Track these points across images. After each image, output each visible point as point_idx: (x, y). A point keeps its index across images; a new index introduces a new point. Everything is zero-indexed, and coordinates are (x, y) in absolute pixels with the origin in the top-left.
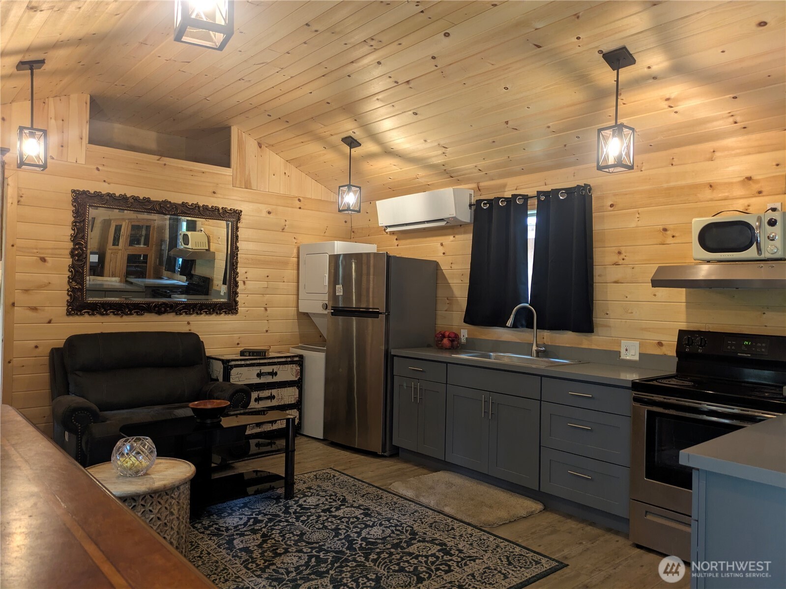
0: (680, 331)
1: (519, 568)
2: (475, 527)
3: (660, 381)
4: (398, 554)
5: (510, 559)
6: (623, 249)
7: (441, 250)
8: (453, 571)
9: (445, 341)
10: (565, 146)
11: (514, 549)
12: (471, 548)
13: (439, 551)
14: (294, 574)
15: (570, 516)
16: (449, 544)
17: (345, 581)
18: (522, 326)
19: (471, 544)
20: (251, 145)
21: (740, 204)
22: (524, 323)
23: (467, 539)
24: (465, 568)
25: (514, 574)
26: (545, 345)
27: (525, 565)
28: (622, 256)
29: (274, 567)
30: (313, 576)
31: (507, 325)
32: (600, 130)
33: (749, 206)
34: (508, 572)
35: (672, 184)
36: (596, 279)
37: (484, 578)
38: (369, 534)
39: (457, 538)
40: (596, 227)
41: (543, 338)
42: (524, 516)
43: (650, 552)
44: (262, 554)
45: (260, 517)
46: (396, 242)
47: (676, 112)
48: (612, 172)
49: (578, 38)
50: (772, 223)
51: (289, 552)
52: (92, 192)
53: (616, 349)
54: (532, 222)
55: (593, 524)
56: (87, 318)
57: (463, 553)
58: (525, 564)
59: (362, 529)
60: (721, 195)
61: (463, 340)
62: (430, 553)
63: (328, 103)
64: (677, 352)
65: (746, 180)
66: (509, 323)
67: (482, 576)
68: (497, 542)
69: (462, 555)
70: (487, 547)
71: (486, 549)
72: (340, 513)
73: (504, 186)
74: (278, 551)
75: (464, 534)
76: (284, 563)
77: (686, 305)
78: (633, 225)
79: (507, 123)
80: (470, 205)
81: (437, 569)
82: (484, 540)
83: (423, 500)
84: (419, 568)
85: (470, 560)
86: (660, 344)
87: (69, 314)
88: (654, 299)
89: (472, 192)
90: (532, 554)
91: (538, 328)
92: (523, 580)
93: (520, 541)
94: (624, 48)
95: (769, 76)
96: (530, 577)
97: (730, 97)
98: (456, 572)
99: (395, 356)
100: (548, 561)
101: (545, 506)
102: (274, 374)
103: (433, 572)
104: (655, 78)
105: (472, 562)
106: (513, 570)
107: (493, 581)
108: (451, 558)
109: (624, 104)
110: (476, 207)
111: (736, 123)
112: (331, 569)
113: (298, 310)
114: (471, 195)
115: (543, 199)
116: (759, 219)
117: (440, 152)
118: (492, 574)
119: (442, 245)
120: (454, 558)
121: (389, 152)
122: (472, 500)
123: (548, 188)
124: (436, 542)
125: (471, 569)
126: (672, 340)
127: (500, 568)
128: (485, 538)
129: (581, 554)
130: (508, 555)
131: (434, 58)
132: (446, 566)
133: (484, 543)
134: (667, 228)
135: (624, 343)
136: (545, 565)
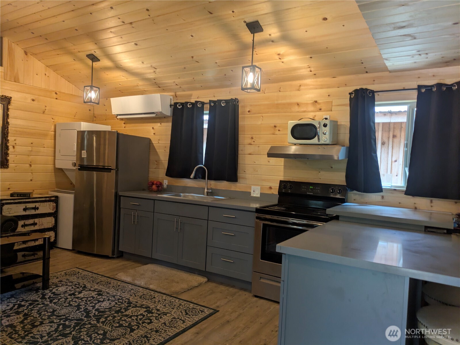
0: (280, 181)
1: (192, 316)
2: (168, 295)
3: (270, 208)
4: (119, 316)
5: (187, 311)
6: (254, 136)
7: (153, 131)
8: (153, 322)
9: (154, 187)
10: (225, 75)
11: (189, 305)
12: (164, 307)
13: (145, 311)
14: (46, 337)
15: (221, 284)
16: (151, 307)
17: (82, 337)
18: (199, 178)
19: (165, 306)
20: (19, 52)
21: (311, 115)
22: (200, 176)
23: (162, 302)
24: (160, 320)
25: (189, 320)
26: (211, 189)
27: (195, 314)
28: (253, 140)
29: (32, 335)
30: (60, 337)
31: (191, 177)
32: (243, 67)
33: (315, 116)
34: (185, 319)
35: (280, 102)
36: (240, 152)
37: (171, 324)
38: (100, 306)
40: (241, 123)
41: (211, 185)
42: (196, 286)
43: (262, 299)
44: (23, 328)
45: (23, 303)
46: (124, 125)
47: (283, 62)
48: (249, 92)
49: (233, 12)
50: (325, 125)
51: (44, 324)
53: (249, 191)
54: (206, 117)
55: (233, 287)
57: (160, 311)
58: (195, 313)
59: (96, 304)
60: (302, 109)
61: (165, 186)
62: (139, 313)
63: (77, 30)
64: (279, 192)
65: (314, 102)
66: (192, 176)
67: (170, 323)
68: (180, 303)
69: (159, 313)
70: (174, 306)
71: (174, 307)
72: (81, 295)
73: (191, 96)
74: (36, 324)
75: (161, 299)
76: (39, 331)
77: (284, 167)
78: (260, 123)
79: (192, 57)
80: (171, 106)
81: (143, 323)
82: (173, 302)
83: (137, 282)
84: (132, 323)
85: (163, 315)
86: (271, 188)
88: (269, 164)
89: (172, 97)
90: (200, 307)
91: (208, 179)
92: (194, 322)
93: (193, 300)
94: (257, 22)
95: (327, 48)
96: (198, 320)
97: (309, 57)
98: (155, 323)
99: (122, 196)
100: (208, 310)
101: (208, 279)
102: (36, 208)
103: (140, 324)
104: (273, 41)
105: (165, 316)
106: (188, 318)
107: (177, 325)
108: (152, 315)
109: (257, 54)
110: (174, 106)
111: (311, 71)
112: (73, 331)
113: (55, 166)
114: (171, 99)
115: (212, 105)
116: (320, 123)
117: (152, 71)
118: (176, 321)
119: (153, 128)
120: (154, 315)
121: (118, 67)
122: (167, 279)
123: (215, 99)
124: (144, 306)
125: (164, 320)
126: (276, 186)
127: (181, 317)
128: (173, 301)
129: (226, 304)
130: (186, 309)
131: (148, 10)
132: (149, 320)
133: (173, 304)
134: (276, 126)
135: (253, 187)
136: (206, 312)
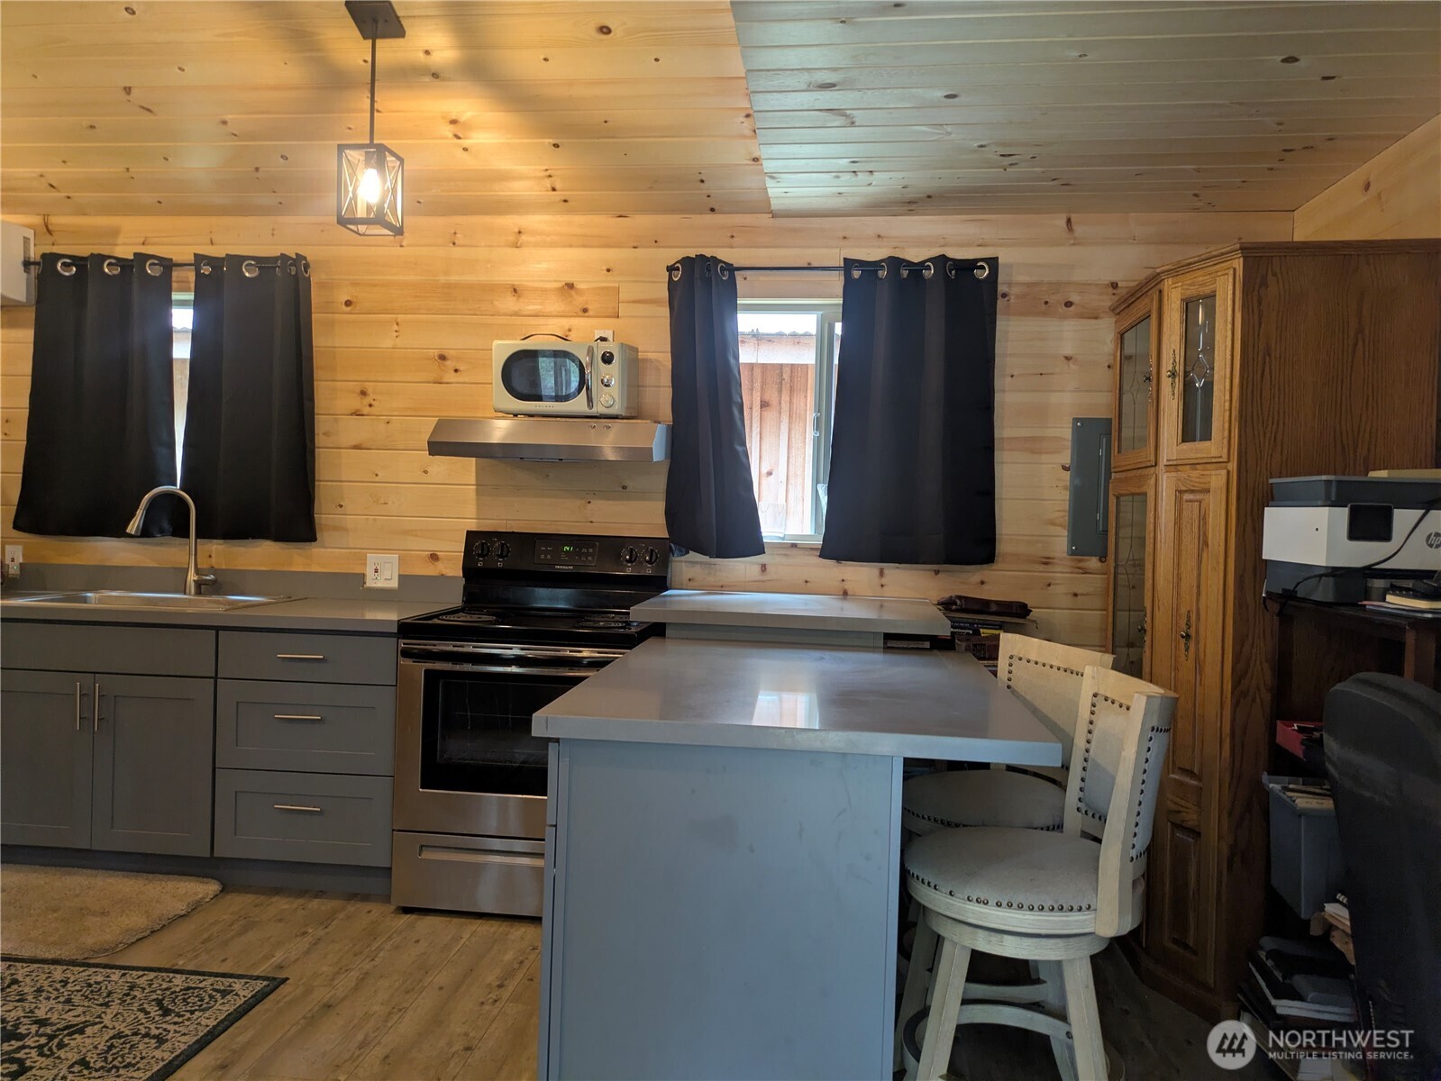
0: (469, 533)
1: (188, 1015)
2: (73, 963)
3: (444, 617)
5: (166, 1003)
6: (369, 387)
8: (31, 1068)
10: (257, 169)
11: (170, 981)
12: (67, 1008)
15: (277, 891)
18: (162, 532)
19: (68, 1001)
21: (557, 326)
22: (166, 525)
23: (56, 992)
24: (62, 1053)
25: (178, 1029)
26: (213, 570)
27: (201, 1006)
28: (368, 400)
31: (128, 531)
33: (570, 330)
34: (165, 1030)
35: (454, 278)
36: (320, 440)
37: (110, 1059)
39: (30, 998)
40: (319, 341)
41: (210, 556)
42: (183, 913)
43: (426, 915)
47: (465, 149)
48: (364, 235)
50: (607, 359)
53: (358, 570)
54: (183, 319)
55: (320, 894)
57: (52, 1024)
58: (199, 1003)
60: (533, 308)
61: (14, 571)
64: (465, 569)
65: (566, 288)
66: (134, 526)
67: (106, 1058)
68: (129, 980)
69: (49, 1030)
70: (108, 996)
71: (107, 1000)
73: (115, 232)
75: (46, 983)
77: (477, 489)
78: (388, 343)
79: (128, 90)
80: (27, 264)
82: (97, 983)
85: (69, 1035)
86: (434, 557)
88: (425, 478)
89: (30, 234)
90: (212, 980)
91: (198, 536)
92: (201, 1034)
93: (181, 963)
94: (386, 2)
95: (606, 122)
96: (215, 1023)
97: (549, 143)
98: (41, 1068)
100: (246, 983)
101: (222, 884)
104: (435, 75)
105: (76, 1036)
106: (175, 1023)
107: (134, 1058)
108: (20, 1043)
109: (379, 111)
110: (43, 268)
111: (554, 189)
114: (26, 240)
115: (207, 273)
116: (590, 351)
118: (128, 1046)
120: (29, 1042)
122: (55, 910)
123: (218, 251)
125: (76, 1050)
126: (454, 549)
127: (146, 1028)
128: (100, 978)
129: (308, 952)
130: (160, 997)
132: (11, 1063)
133: (100, 989)
134: (446, 354)
135: (372, 558)
136: (242, 993)
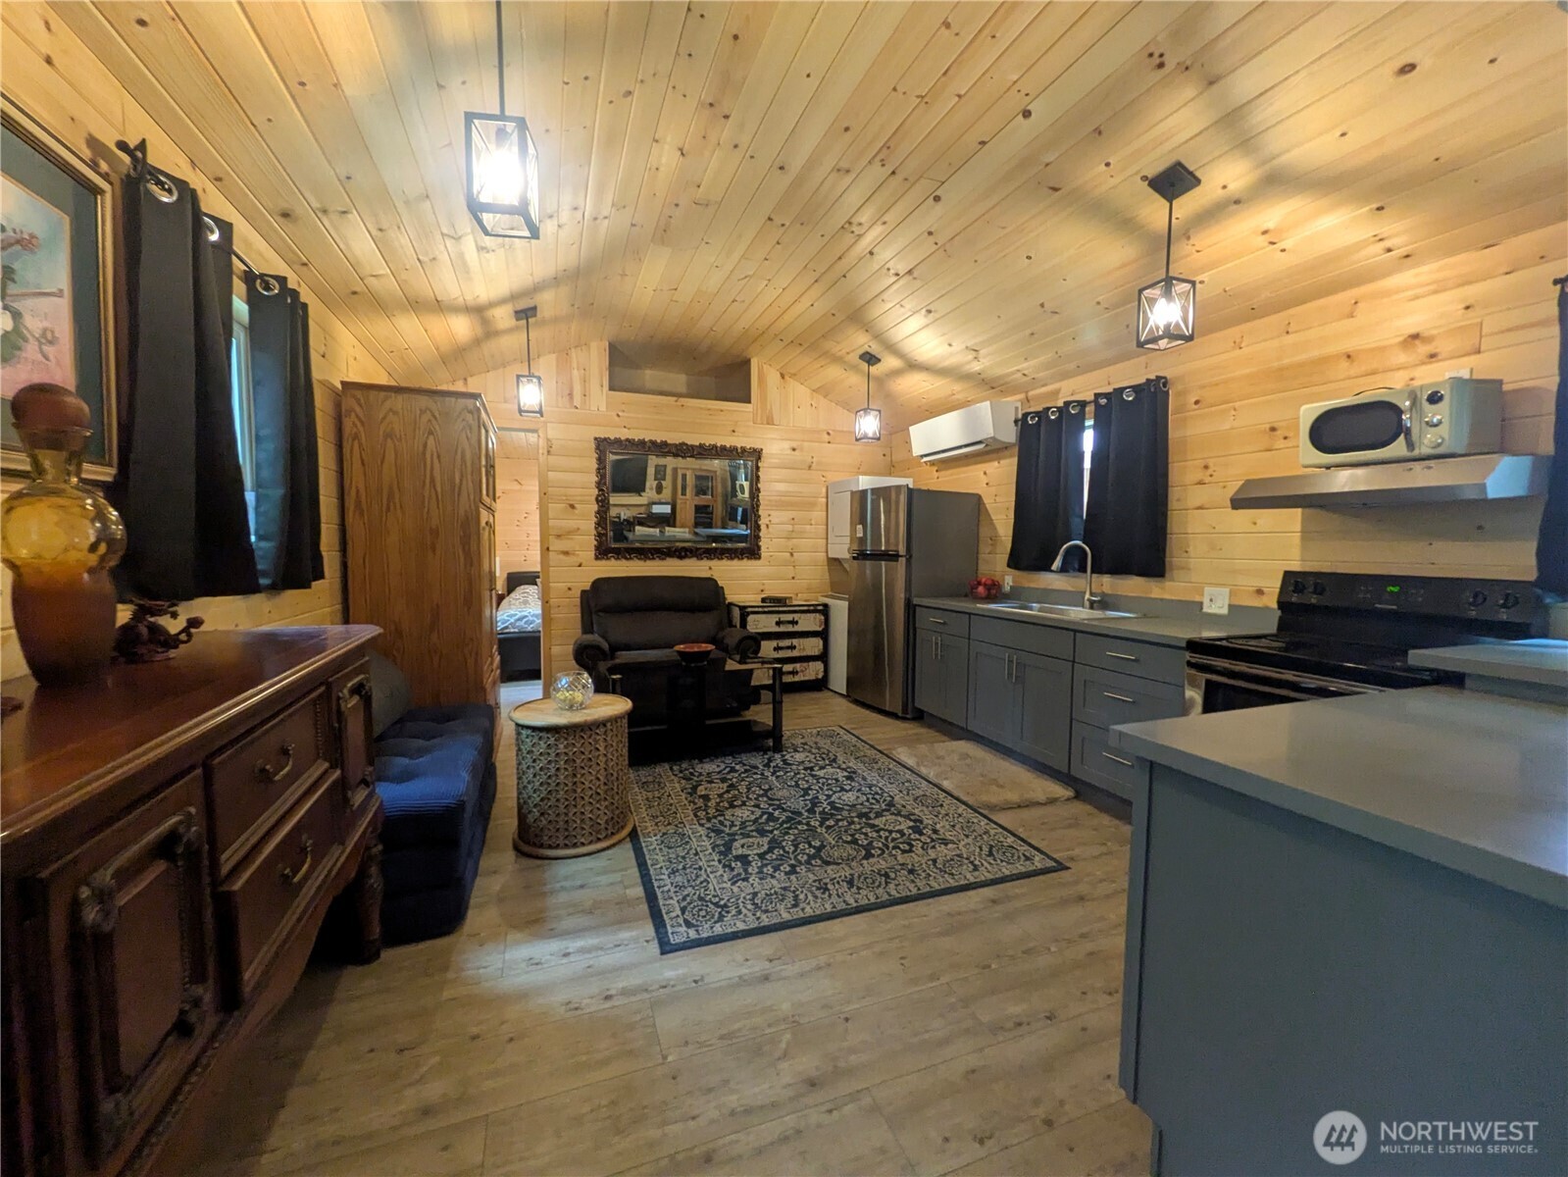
0: (1287, 573)
1: (999, 862)
2: (971, 807)
3: (1233, 641)
4: (859, 824)
5: (994, 849)
6: (1211, 463)
7: (985, 479)
8: (913, 851)
9: (981, 589)
11: (1006, 838)
12: (950, 829)
13: (910, 828)
14: (737, 828)
15: (1107, 810)
16: (926, 822)
17: (784, 844)
18: (1072, 569)
19: (953, 826)
20: (773, 377)
21: (1397, 379)
22: (1076, 566)
23: (952, 819)
24: (930, 851)
25: (988, 867)
26: (1103, 595)
27: (1009, 860)
28: (1210, 472)
29: (721, 818)
30: (754, 834)
31: (1054, 569)
32: (1141, 291)
33: (1412, 380)
34: (982, 865)
35: (1286, 361)
36: (1173, 504)
37: (947, 866)
38: (840, 798)
39: (940, 816)
40: (1174, 434)
41: (1101, 585)
42: (1042, 801)
44: (718, 804)
45: (737, 767)
46: (936, 474)
47: (1283, 250)
49: (1108, 165)
50: (1435, 399)
51: (745, 805)
52: (612, 438)
53: (1197, 599)
56: (613, 562)
57: (938, 834)
58: (1010, 858)
59: (835, 792)
60: (1366, 368)
61: (1007, 589)
62: (897, 828)
63: (833, 315)
64: (1279, 602)
65: (1410, 339)
66: (1057, 564)
67: (946, 864)
68: (987, 828)
69: (934, 836)
71: (970, 833)
72: (821, 773)
74: (735, 803)
75: (952, 812)
76: (733, 815)
77: (1304, 536)
78: (1227, 426)
79: (1042, 305)
80: (1016, 422)
81: (894, 848)
82: (973, 823)
83: (924, 771)
84: (875, 844)
85: (941, 843)
86: (1260, 592)
87: (597, 558)
88: (1254, 529)
89: (1019, 405)
90: (1026, 847)
91: (1093, 572)
92: (996, 876)
93: (1019, 830)
94: (1179, 164)
95: (1437, 159)
96: (1009, 874)
97: (1371, 210)
98: (916, 854)
99: (919, 606)
100: (1044, 859)
101: (1076, 793)
102: (794, 623)
103: (888, 849)
104: (1237, 202)
105: (942, 845)
106: (990, 864)
107: (956, 871)
108: (919, 837)
109: (1198, 251)
110: (1022, 422)
111: (1389, 251)
112: (777, 829)
113: (827, 555)
114: (1017, 408)
115: (1102, 404)
117: (971, 357)
118: (959, 863)
119: (985, 473)
120: (923, 838)
121: (913, 366)
122: (983, 776)
123: (1108, 389)
124: (912, 817)
125: (936, 853)
126: (1273, 585)
127: (974, 858)
128: (975, 821)
129: (1096, 857)
130: (994, 845)
131: (930, 233)
132: (908, 845)
133: (971, 826)
134: (1276, 426)
135: (1208, 590)
136: (1036, 864)
